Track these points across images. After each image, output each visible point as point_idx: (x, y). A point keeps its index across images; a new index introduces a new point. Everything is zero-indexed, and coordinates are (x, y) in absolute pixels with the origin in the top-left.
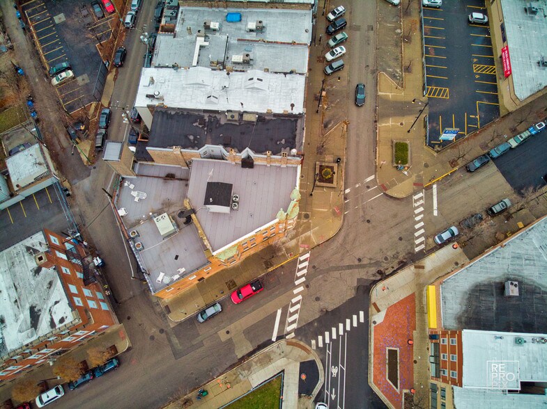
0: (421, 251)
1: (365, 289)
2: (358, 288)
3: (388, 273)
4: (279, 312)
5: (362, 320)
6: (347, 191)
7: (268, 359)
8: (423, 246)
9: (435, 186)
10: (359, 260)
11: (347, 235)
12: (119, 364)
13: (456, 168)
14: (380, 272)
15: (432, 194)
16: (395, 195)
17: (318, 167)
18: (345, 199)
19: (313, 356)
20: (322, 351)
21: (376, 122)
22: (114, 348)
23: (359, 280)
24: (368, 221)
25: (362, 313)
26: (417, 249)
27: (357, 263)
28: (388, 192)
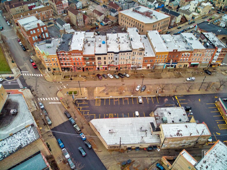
0: (38, 100)
1: (29, 88)
2: (30, 86)
3: (33, 92)
4: (28, 72)
5: (20, 87)
6: (61, 82)
7: (17, 71)
8: (39, 100)
9: (60, 103)
10: (38, 86)
11: (46, 83)
12: (24, 51)
13: (67, 109)
14: (33, 90)
15: (57, 102)
16: (58, 93)
17: (69, 75)
18: (58, 82)
19: (15, 79)
20: (16, 80)
21: (86, 87)
22: (28, 49)
23: (32, 86)
24: (50, 87)
25: (23, 87)
26: (39, 99)
27: (37, 85)
28: (59, 91)
